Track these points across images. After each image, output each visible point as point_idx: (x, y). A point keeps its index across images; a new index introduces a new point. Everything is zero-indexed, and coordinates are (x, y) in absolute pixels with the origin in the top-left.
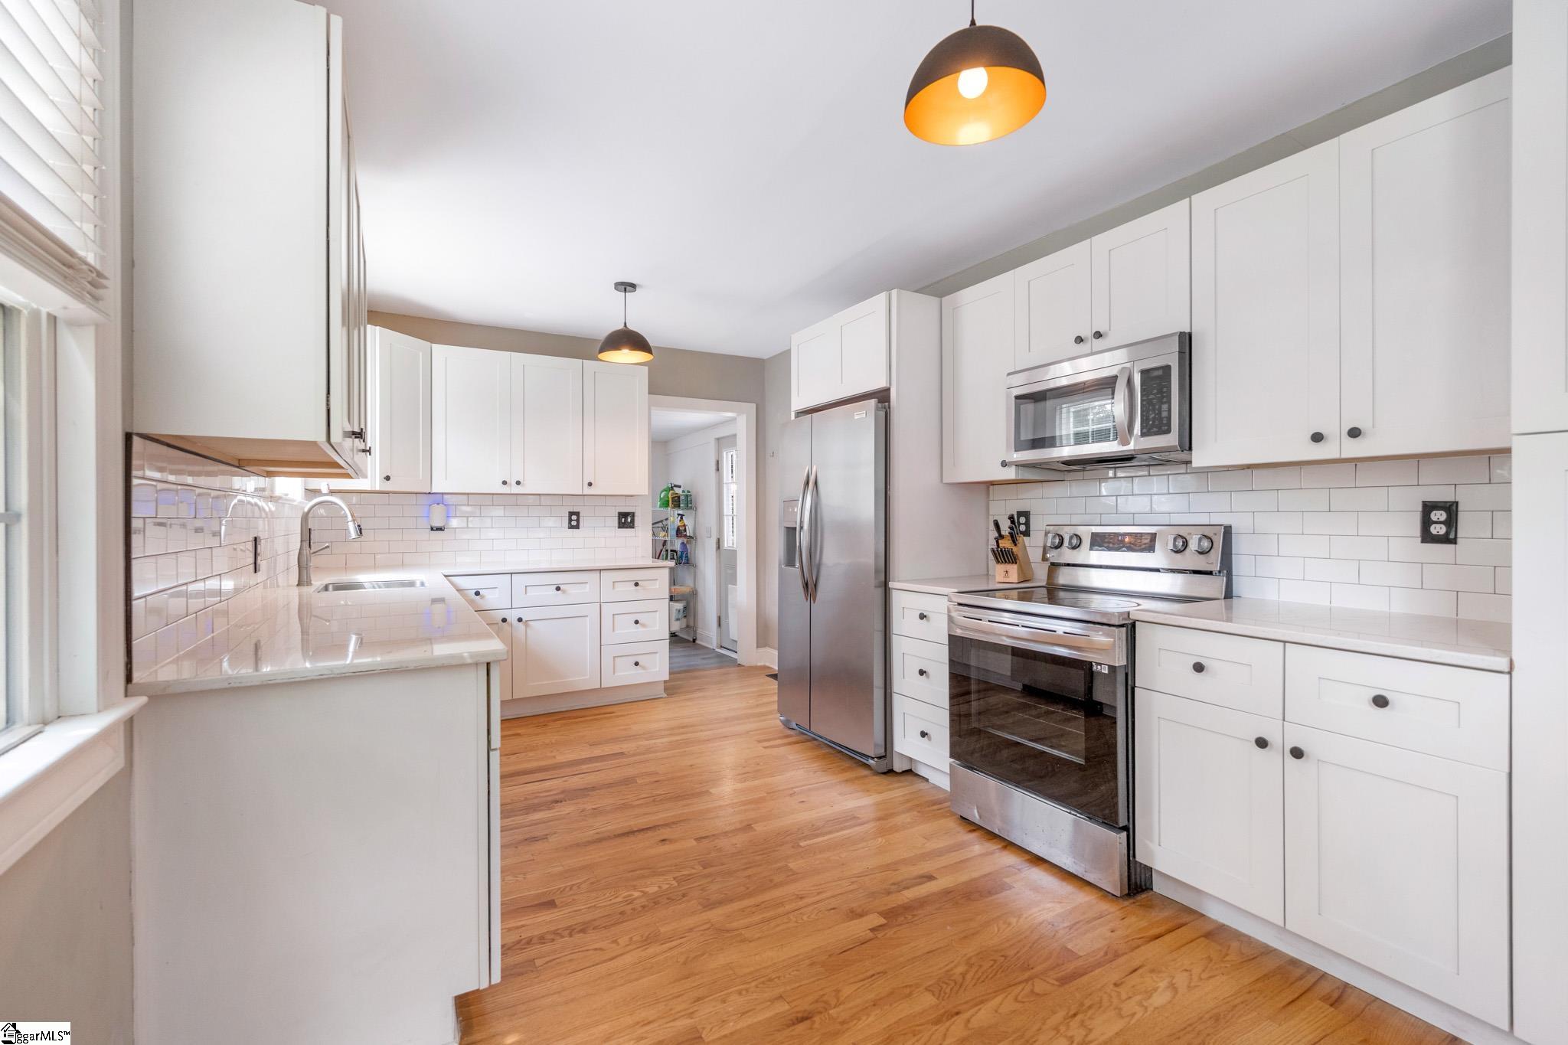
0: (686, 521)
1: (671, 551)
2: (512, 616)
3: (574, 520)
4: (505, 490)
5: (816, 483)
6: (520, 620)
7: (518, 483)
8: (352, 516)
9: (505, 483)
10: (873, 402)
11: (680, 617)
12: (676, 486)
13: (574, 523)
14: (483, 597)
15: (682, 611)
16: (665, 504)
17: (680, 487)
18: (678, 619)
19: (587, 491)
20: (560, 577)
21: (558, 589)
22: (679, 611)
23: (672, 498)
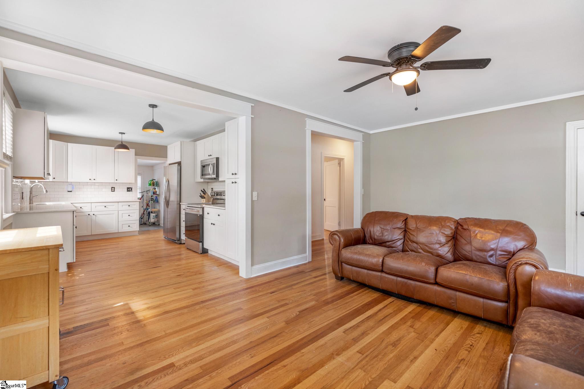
0: (156, 190)
1: (151, 199)
2: (91, 214)
3: (113, 189)
4: (90, 181)
5: (169, 181)
6: (94, 215)
7: (94, 179)
8: (45, 188)
9: (90, 179)
10: (177, 165)
11: (154, 218)
12: (154, 180)
13: (113, 190)
14: (82, 209)
15: (155, 216)
16: (150, 185)
17: (155, 180)
18: (153, 218)
19: (116, 182)
20: (106, 204)
21: (105, 207)
22: (154, 216)
23: (153, 183)
